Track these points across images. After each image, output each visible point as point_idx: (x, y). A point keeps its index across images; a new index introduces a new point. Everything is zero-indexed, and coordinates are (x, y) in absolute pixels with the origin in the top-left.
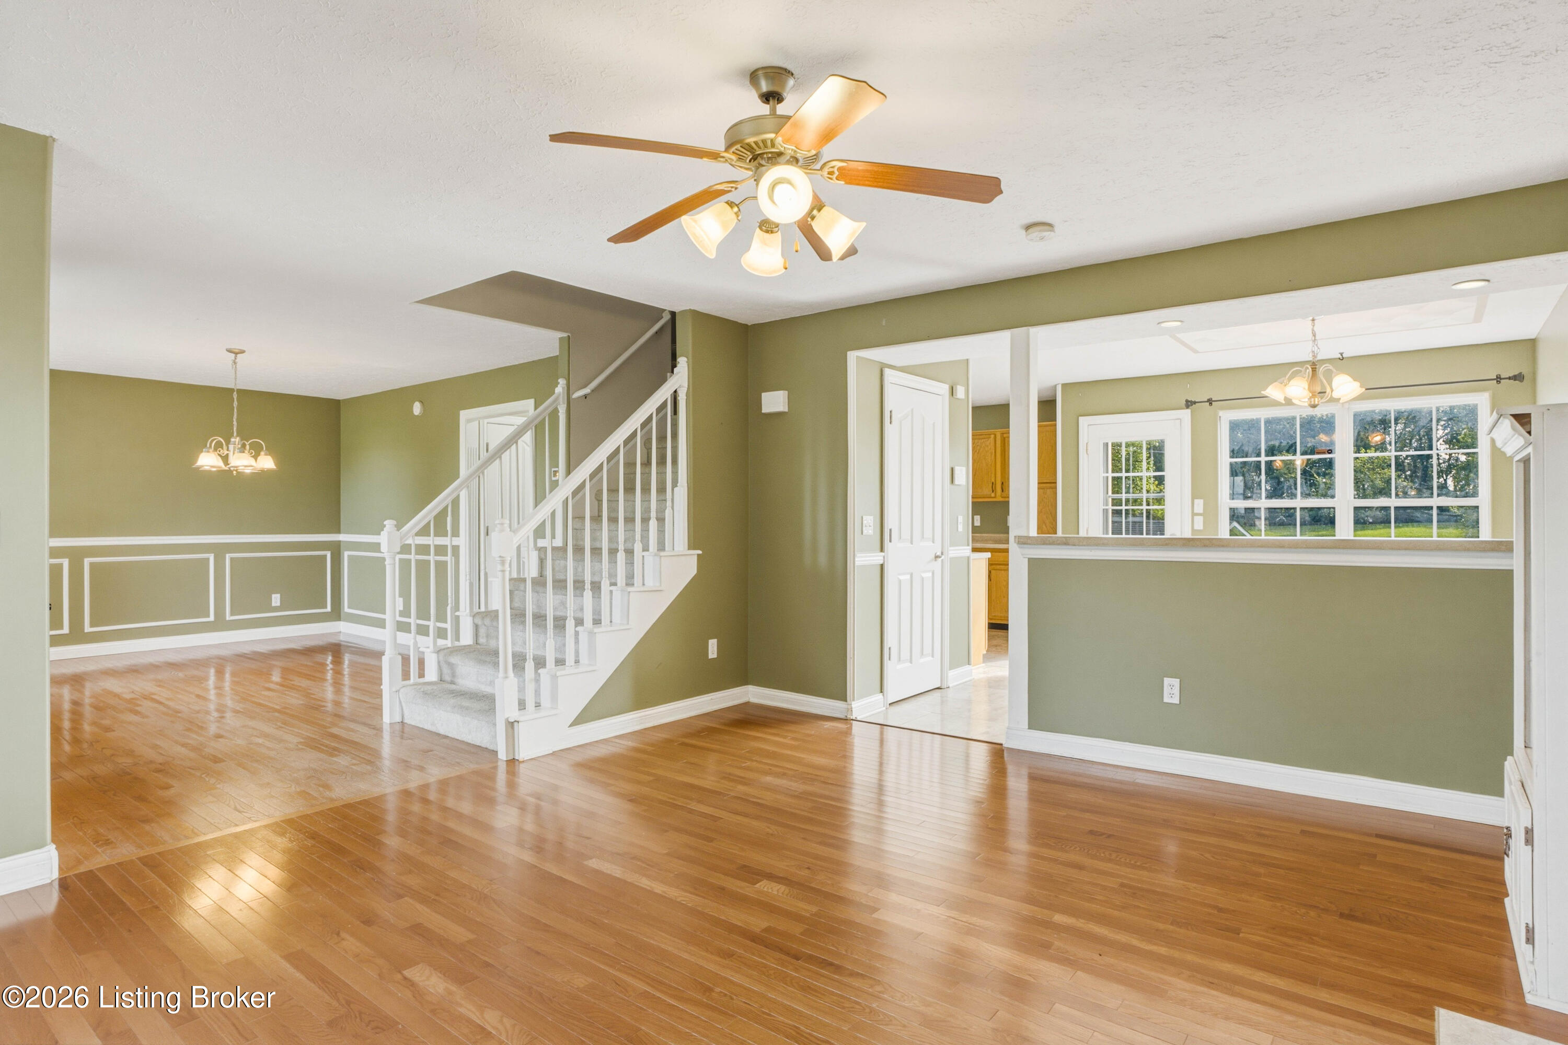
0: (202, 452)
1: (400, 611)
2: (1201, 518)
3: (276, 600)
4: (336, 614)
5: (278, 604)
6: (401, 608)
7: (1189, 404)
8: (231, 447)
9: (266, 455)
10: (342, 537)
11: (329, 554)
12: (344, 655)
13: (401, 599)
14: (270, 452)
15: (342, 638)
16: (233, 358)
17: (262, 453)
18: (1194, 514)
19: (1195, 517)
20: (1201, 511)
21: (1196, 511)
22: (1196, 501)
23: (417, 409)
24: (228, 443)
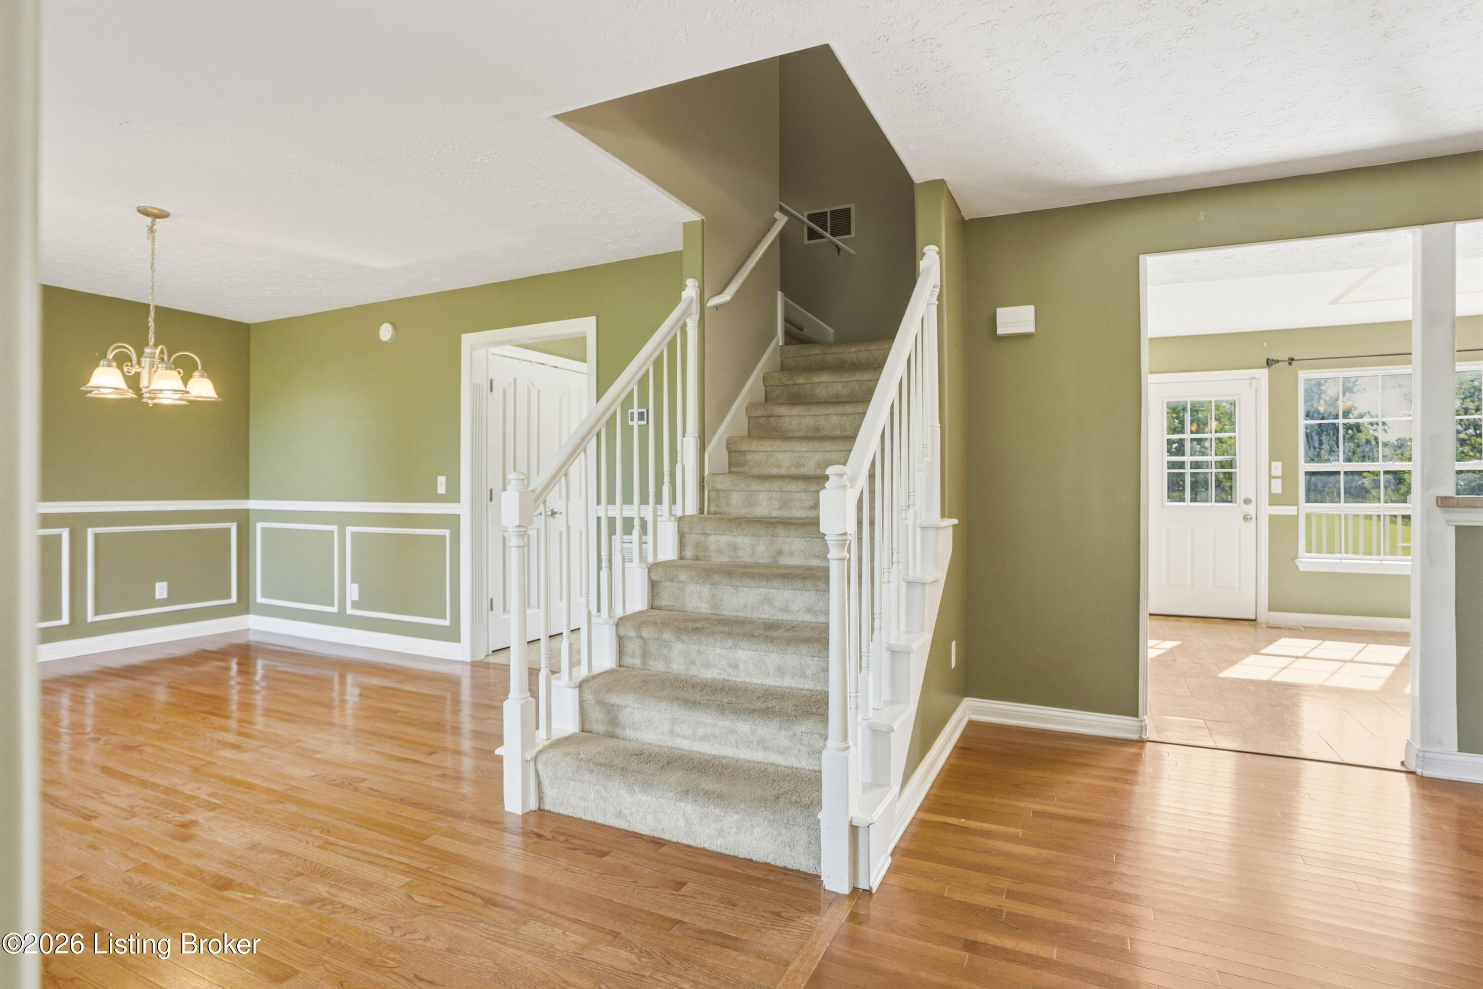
0: (98, 366)
1: (353, 602)
2: (1279, 481)
3: (161, 590)
4: (244, 605)
5: (165, 596)
6: (356, 598)
7: (1269, 363)
8: (145, 361)
9: (202, 376)
10: (252, 504)
11: (234, 527)
12: (255, 659)
13: (355, 587)
14: (210, 372)
15: (252, 637)
16: (150, 224)
17: (196, 374)
18: (1271, 477)
19: (1273, 481)
20: (1280, 474)
21: (1273, 474)
22: (1274, 464)
23: (386, 332)
24: (140, 355)
